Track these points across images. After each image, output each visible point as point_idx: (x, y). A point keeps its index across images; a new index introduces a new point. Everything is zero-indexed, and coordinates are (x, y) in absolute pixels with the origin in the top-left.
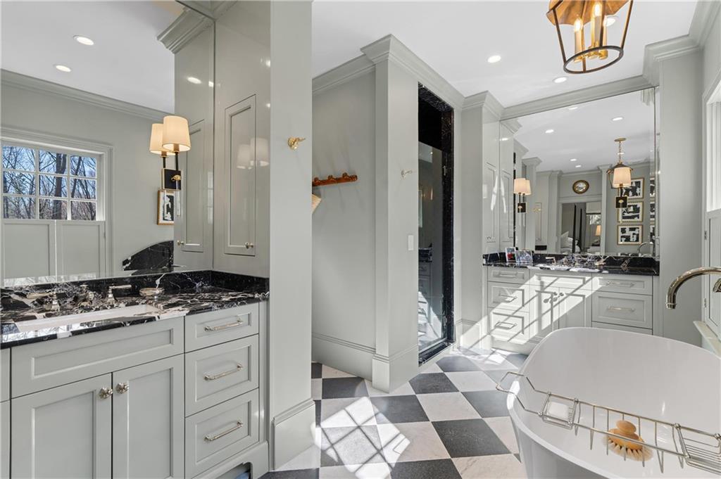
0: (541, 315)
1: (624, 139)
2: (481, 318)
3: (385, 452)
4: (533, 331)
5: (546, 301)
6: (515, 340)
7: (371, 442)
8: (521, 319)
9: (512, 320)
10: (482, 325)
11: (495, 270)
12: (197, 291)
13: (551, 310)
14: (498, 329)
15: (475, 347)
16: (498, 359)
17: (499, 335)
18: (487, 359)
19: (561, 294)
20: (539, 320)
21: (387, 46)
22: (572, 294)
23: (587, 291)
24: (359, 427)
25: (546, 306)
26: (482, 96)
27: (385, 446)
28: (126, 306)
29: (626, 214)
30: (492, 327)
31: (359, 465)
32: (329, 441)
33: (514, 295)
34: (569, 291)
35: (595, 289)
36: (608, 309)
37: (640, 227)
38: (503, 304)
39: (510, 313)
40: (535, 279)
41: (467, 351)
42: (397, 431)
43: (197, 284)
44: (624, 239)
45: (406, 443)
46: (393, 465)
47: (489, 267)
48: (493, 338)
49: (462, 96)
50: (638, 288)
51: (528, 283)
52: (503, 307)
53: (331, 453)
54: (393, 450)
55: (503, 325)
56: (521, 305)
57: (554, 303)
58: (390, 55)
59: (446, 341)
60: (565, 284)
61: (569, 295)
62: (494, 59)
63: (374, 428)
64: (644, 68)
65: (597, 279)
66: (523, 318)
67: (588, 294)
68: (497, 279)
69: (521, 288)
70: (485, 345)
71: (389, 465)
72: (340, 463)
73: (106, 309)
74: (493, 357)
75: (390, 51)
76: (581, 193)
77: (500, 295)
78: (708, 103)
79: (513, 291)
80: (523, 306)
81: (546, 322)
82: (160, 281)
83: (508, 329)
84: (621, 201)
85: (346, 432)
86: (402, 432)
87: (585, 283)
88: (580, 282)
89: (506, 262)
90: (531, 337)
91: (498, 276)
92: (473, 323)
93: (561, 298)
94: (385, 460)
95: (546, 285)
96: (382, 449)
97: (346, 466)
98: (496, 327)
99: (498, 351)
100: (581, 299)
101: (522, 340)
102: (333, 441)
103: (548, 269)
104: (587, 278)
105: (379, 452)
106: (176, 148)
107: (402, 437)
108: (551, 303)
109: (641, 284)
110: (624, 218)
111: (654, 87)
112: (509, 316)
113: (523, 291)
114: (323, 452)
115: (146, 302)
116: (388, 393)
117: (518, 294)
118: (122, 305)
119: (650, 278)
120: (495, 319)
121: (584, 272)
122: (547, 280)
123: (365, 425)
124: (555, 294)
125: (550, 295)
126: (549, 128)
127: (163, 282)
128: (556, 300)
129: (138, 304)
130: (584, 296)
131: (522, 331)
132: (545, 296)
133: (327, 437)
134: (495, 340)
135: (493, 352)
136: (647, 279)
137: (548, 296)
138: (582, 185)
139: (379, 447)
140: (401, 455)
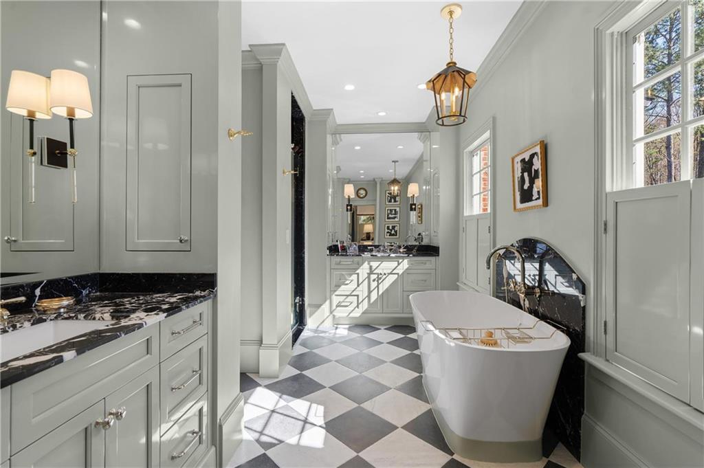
0: (370, 292)
1: (397, 161)
2: (325, 301)
3: (311, 419)
4: (365, 305)
5: (374, 280)
6: (352, 315)
7: (293, 418)
8: (356, 297)
9: (350, 299)
10: (326, 306)
11: (336, 259)
12: (84, 300)
13: (378, 286)
14: (338, 308)
15: (321, 326)
16: (343, 331)
17: (341, 313)
18: (335, 334)
19: (385, 274)
20: (369, 296)
21: (279, 53)
22: (391, 273)
23: (400, 270)
24: (273, 411)
25: (374, 284)
26: (329, 112)
27: (307, 416)
28: (32, 324)
29: (390, 216)
30: (334, 307)
31: (299, 436)
32: (255, 431)
33: (351, 279)
34: (389, 271)
35: (405, 268)
36: (412, 282)
37: (398, 225)
38: (343, 287)
39: (348, 293)
40: (366, 265)
41: (316, 331)
42: (308, 404)
43: (84, 292)
44: (388, 234)
45: (321, 409)
46: (324, 426)
47: (332, 257)
48: (334, 316)
49: (312, 107)
50: (428, 266)
51: (361, 267)
52: (344, 289)
53: (264, 439)
54: (315, 415)
55: (343, 304)
56: (356, 286)
57: (380, 281)
58: (279, 62)
59: (299, 325)
60: (387, 266)
61: (389, 274)
62: (349, 87)
63: (286, 407)
64: (427, 119)
65: (406, 261)
66: (358, 296)
67: (400, 273)
68: (339, 267)
69: (357, 272)
70: (328, 324)
71: (320, 426)
72: (281, 442)
73: (7, 332)
74: (338, 331)
75: (281, 58)
76: (361, 198)
77: (340, 279)
78: (465, 151)
79: (351, 275)
80: (358, 286)
81: (374, 296)
82: (41, 291)
83: (347, 306)
84: (414, 207)
85: (266, 418)
86: (312, 402)
87: (399, 264)
88: (396, 264)
89: (339, 252)
90: (364, 309)
91: (339, 264)
92: (319, 306)
93: (384, 276)
94: (315, 425)
95: (374, 268)
96: (306, 419)
97: (286, 441)
98: (337, 306)
99: (339, 326)
100: (397, 276)
101: (357, 314)
102: (259, 429)
103: (376, 255)
104: (400, 261)
105: (305, 421)
106: (71, 112)
107: (314, 405)
108: (378, 281)
109: (429, 261)
110: (388, 218)
111: (430, 132)
112: (348, 296)
113: (358, 274)
114: (258, 441)
115: (56, 318)
116: (277, 378)
117: (354, 277)
118: (27, 324)
119: (434, 258)
120: (336, 300)
121: (399, 257)
122: (374, 264)
123: (277, 407)
124: (381, 274)
125: (377, 276)
126: (357, 145)
127: (44, 291)
128: (381, 278)
129: (45, 320)
130: (398, 274)
131: (358, 306)
132: (373, 277)
133: (251, 429)
134: (337, 317)
135: (337, 328)
136: (432, 259)
137: (375, 276)
138: (362, 192)
139: (303, 419)
140: (324, 416)
